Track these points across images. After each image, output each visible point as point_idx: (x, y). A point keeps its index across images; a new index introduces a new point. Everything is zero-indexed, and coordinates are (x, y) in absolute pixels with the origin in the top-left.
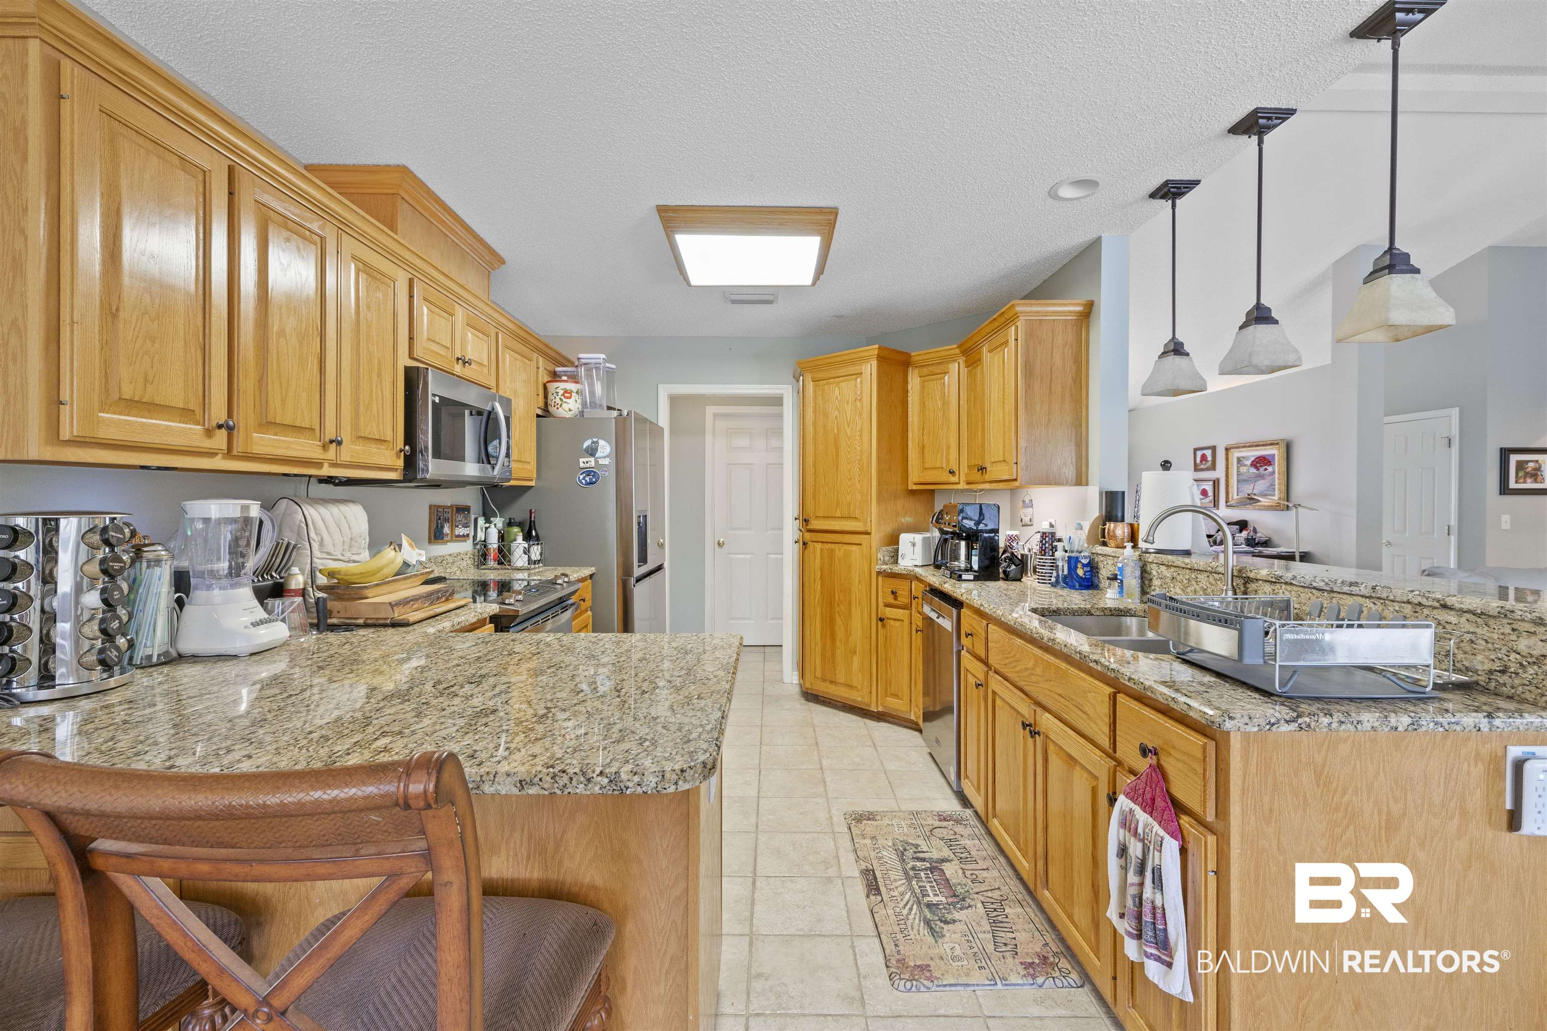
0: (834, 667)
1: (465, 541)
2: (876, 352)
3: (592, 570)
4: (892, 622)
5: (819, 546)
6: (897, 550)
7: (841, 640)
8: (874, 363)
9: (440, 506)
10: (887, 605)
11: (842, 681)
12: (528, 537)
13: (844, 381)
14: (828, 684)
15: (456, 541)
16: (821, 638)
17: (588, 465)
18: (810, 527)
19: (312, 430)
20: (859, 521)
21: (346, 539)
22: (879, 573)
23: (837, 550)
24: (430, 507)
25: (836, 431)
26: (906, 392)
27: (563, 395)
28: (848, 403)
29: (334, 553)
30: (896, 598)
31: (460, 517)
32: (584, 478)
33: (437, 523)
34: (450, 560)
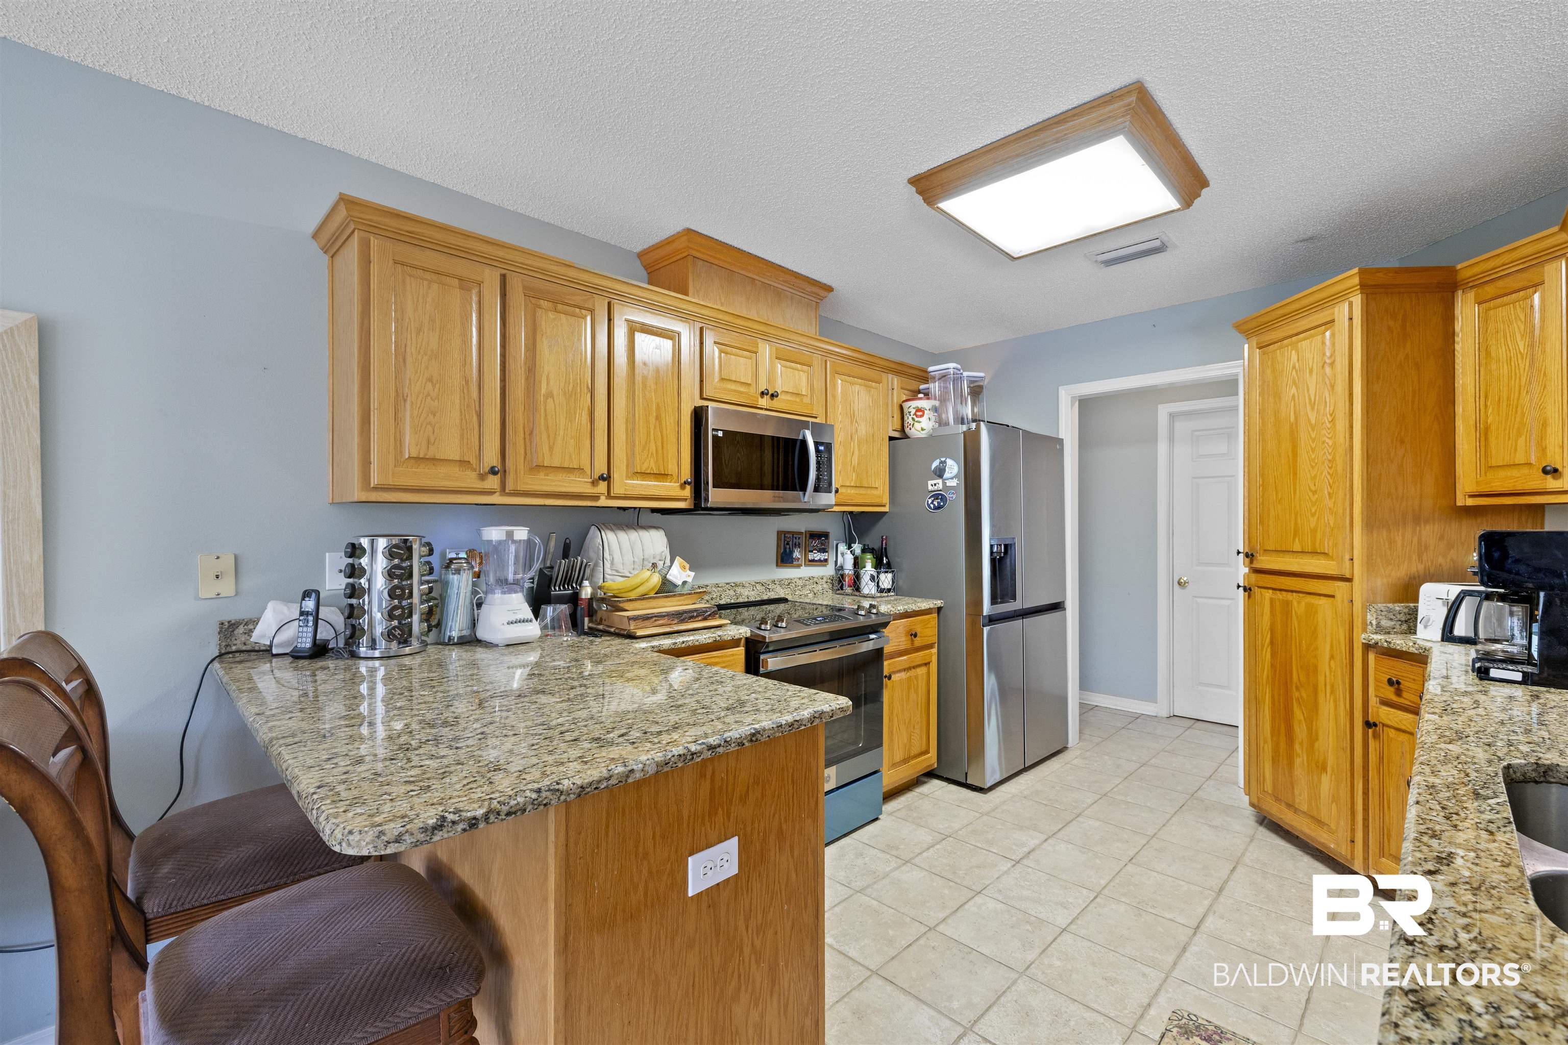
0: (1292, 784)
1: (825, 566)
2: (1356, 280)
3: (939, 603)
4: (1392, 733)
5: (1268, 594)
6: (1415, 612)
7: (1301, 743)
8: (1357, 300)
9: (789, 532)
10: (1385, 703)
11: (1305, 808)
12: (878, 565)
13: (1305, 339)
14: (1283, 807)
15: (808, 565)
16: (1272, 736)
17: (936, 488)
18: (1256, 565)
19: (581, 469)
20: (1332, 558)
21: (636, 560)
22: (1368, 647)
23: (1295, 604)
24: (778, 532)
25: (1292, 419)
26: (1449, 337)
27: (915, 414)
28: (1311, 371)
29: (622, 571)
30: (1399, 693)
31: (815, 543)
32: (932, 503)
33: (785, 549)
34: (800, 583)
